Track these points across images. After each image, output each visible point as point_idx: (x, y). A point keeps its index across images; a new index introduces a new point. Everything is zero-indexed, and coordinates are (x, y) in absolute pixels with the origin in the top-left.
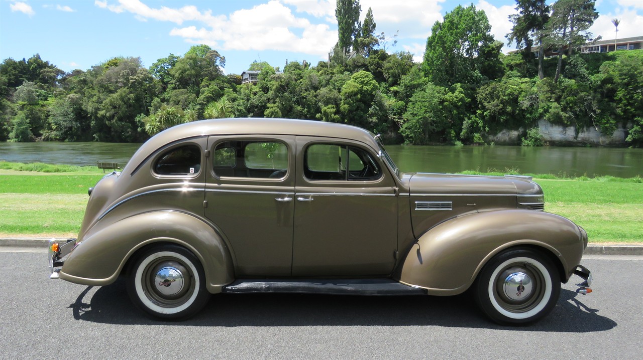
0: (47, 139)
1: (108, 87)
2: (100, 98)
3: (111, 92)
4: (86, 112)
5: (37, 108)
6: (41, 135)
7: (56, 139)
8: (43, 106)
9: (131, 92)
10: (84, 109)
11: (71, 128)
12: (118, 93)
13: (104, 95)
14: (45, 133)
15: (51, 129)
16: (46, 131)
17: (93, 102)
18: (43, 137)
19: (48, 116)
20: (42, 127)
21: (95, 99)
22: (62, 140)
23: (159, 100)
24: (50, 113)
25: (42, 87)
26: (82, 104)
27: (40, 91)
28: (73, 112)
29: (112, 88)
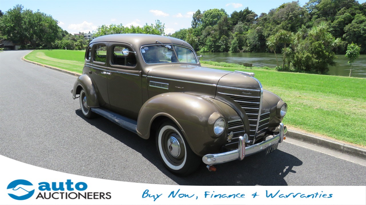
0: (245, 51)
1: (277, 21)
2: (271, 28)
3: (278, 24)
4: (264, 36)
5: (243, 35)
6: (242, 49)
7: (249, 51)
8: (245, 34)
9: (289, 23)
10: (263, 35)
11: (256, 45)
12: (281, 24)
13: (274, 26)
14: (244, 48)
15: (247, 46)
16: (245, 47)
17: (268, 30)
18: (243, 50)
19: (246, 40)
20: (243, 45)
21: (269, 29)
22: (251, 51)
23: (305, 27)
24: (247, 38)
25: (246, 24)
26: (262, 32)
27: (245, 26)
28: (258, 37)
29: (279, 22)
